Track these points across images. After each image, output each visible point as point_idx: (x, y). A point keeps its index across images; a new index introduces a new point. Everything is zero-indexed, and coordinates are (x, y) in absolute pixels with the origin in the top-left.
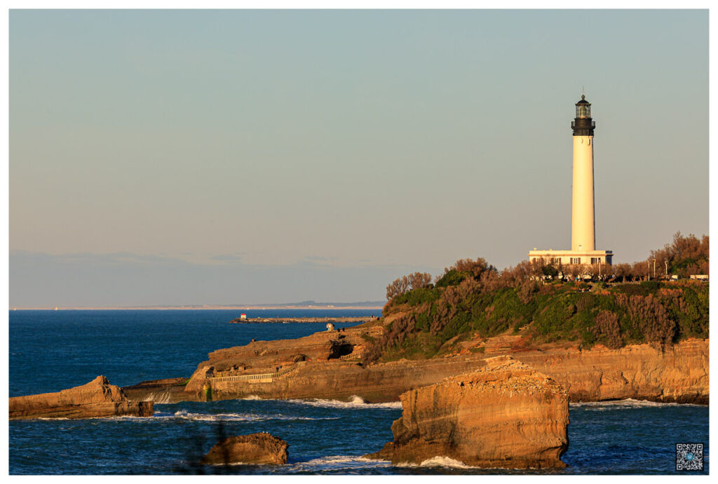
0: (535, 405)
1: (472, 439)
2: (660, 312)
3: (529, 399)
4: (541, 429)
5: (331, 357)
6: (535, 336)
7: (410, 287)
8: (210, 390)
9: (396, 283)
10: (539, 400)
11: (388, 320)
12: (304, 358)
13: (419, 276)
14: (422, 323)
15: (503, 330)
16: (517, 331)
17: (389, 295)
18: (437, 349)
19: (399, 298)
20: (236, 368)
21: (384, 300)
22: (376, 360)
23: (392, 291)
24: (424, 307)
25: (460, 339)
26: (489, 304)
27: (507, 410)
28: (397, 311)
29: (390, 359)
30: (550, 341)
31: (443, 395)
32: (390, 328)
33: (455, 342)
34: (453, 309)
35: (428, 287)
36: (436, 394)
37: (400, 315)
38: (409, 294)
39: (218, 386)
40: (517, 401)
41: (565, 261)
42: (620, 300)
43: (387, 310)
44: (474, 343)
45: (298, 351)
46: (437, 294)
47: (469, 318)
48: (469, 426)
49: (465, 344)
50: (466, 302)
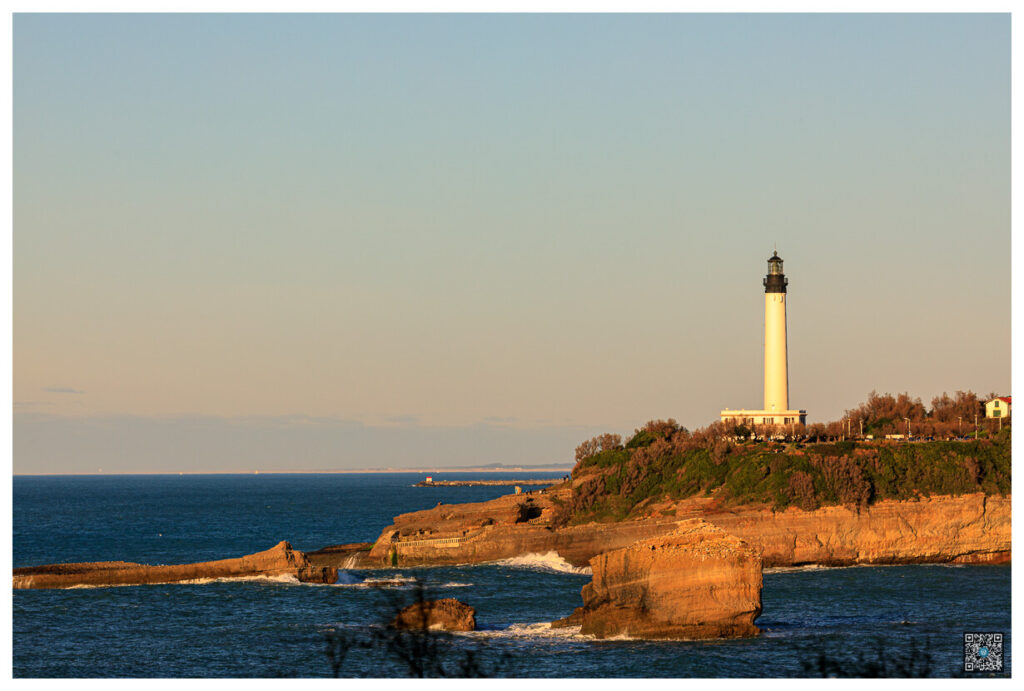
0: (728, 568)
1: (663, 603)
2: (856, 472)
3: (722, 563)
4: (734, 593)
5: (519, 521)
6: (727, 498)
7: (599, 449)
8: (395, 555)
9: (585, 445)
10: (732, 564)
11: (577, 483)
12: (491, 522)
13: (609, 437)
14: (610, 487)
15: (695, 492)
16: (708, 493)
17: (578, 457)
18: (627, 512)
19: (588, 460)
20: (422, 533)
21: (574, 462)
22: (565, 523)
23: (581, 452)
24: (613, 469)
25: (651, 502)
26: (680, 465)
27: (699, 573)
28: (586, 473)
29: (579, 523)
30: (743, 503)
31: (633, 559)
32: (579, 490)
33: (647, 504)
34: (644, 470)
35: (619, 448)
36: (626, 558)
37: (590, 477)
38: (598, 455)
39: (404, 551)
40: (710, 564)
41: (758, 421)
42: (815, 461)
43: (576, 473)
44: (665, 506)
45: (485, 514)
46: (628, 456)
47: (660, 480)
48: (661, 590)
49: (656, 507)
50: (657, 464)
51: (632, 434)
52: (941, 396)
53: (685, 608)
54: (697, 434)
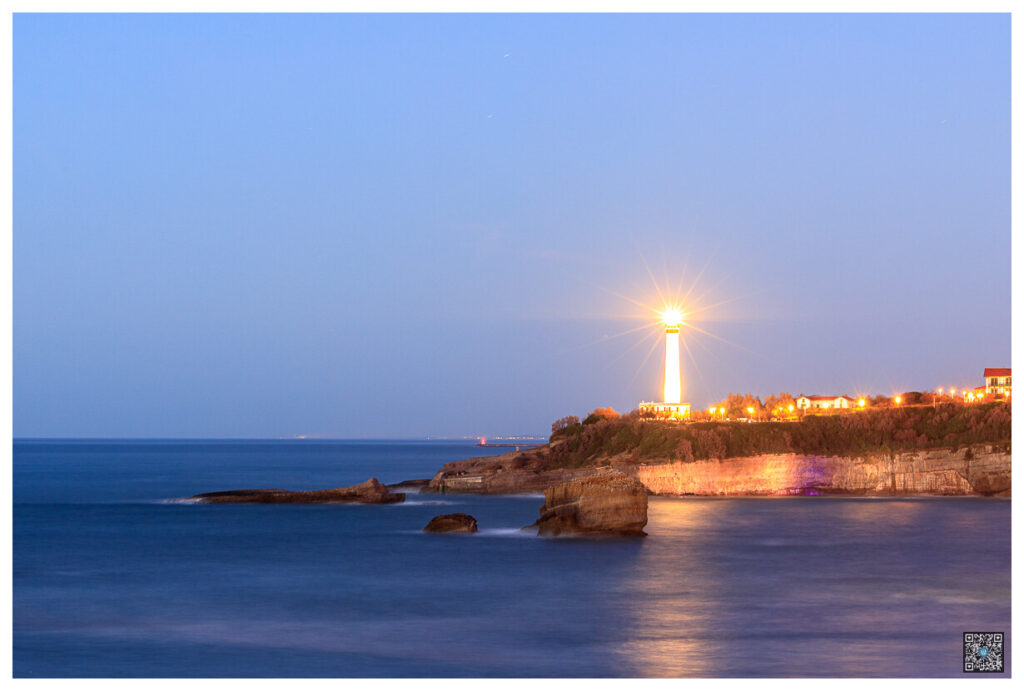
0: (627, 497)
1: (588, 517)
2: (718, 439)
3: (623, 494)
4: (630, 512)
5: (516, 468)
6: (641, 455)
7: (566, 425)
8: (443, 487)
9: (558, 422)
10: (629, 494)
11: (553, 445)
12: (500, 468)
13: (571, 418)
14: (571, 447)
15: (622, 451)
16: (630, 452)
17: (553, 429)
18: (581, 463)
19: (559, 432)
20: (460, 473)
21: (551, 433)
22: (545, 469)
23: (554, 427)
24: (574, 437)
25: (596, 457)
26: (613, 435)
27: (610, 499)
28: (558, 439)
29: (554, 469)
30: (650, 458)
31: (570, 490)
32: (553, 449)
33: (593, 459)
34: (592, 438)
35: (578, 424)
36: (566, 489)
37: (560, 442)
38: (566, 429)
40: (615, 495)
41: (661, 408)
42: (693, 434)
43: (552, 439)
44: (604, 459)
45: (497, 463)
46: (582, 429)
47: (601, 444)
48: (586, 509)
49: (599, 460)
50: (600, 434)
51: (586, 417)
52: (770, 396)
53: (600, 520)
54: (623, 417)
